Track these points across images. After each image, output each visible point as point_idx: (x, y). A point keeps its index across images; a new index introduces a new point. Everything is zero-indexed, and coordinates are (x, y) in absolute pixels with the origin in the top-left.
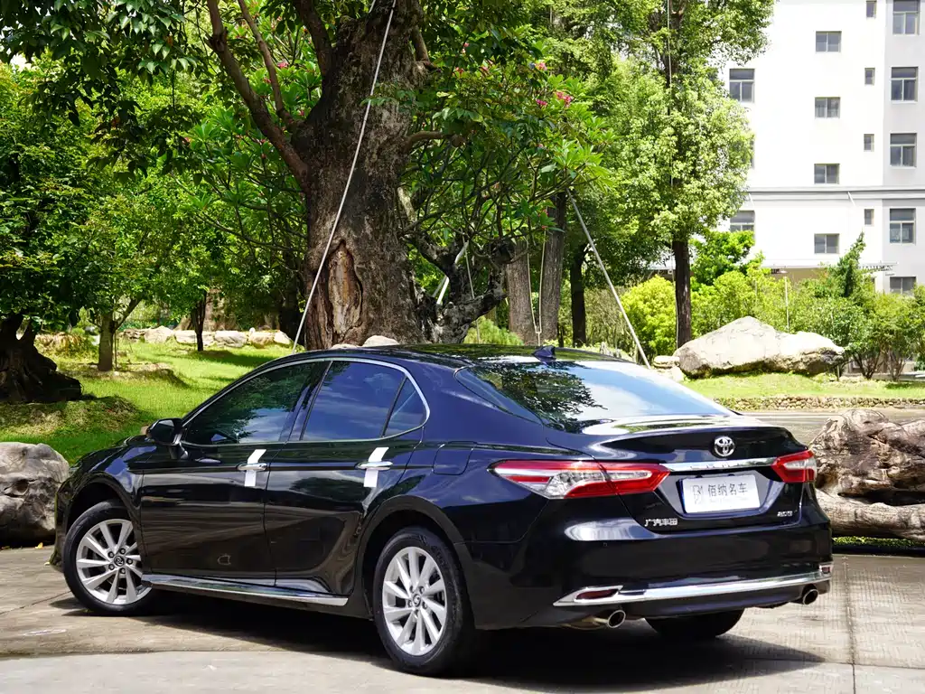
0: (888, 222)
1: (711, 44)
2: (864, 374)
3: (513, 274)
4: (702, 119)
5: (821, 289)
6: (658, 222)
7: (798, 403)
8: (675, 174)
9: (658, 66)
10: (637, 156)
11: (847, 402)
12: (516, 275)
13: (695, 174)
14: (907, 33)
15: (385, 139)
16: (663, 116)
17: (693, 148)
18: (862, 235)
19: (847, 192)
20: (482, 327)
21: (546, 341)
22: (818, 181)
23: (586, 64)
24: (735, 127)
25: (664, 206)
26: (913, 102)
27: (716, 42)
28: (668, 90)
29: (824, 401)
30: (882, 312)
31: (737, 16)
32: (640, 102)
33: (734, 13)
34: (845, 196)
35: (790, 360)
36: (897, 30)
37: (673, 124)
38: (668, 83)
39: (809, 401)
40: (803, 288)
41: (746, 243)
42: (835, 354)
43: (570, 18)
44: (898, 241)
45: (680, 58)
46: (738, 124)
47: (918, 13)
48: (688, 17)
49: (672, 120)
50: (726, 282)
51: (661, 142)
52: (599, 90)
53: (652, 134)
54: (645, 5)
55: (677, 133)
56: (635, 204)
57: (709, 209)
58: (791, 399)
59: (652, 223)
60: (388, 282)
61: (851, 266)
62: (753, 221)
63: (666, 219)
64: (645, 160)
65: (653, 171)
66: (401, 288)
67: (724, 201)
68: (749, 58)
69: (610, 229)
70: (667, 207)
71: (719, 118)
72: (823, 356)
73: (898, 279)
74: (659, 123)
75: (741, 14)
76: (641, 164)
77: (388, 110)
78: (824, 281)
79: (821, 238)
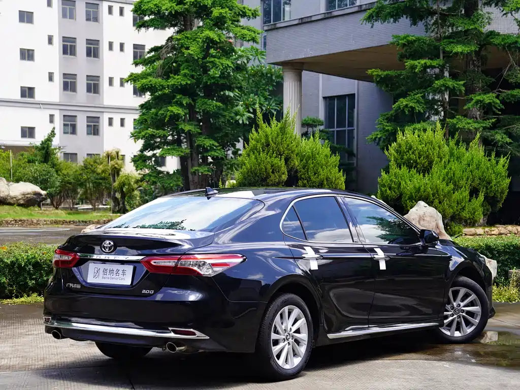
0: (62, 122)
2: (54, 207)
5: (31, 158)
7: (20, 223)
11: (48, 222)
14: (70, 18)
18: (54, 128)
19: (39, 104)
22: (22, 96)
26: (74, 57)
29: (35, 221)
30: (65, 172)
34: (38, 106)
35: (15, 198)
36: (64, 16)
39: (26, 221)
40: (21, 157)
42: (41, 195)
44: (67, 133)
47: (75, 8)
58: (16, 221)
61: (48, 146)
72: (34, 196)
73: (68, 154)
78: (32, 153)
79: (25, 129)
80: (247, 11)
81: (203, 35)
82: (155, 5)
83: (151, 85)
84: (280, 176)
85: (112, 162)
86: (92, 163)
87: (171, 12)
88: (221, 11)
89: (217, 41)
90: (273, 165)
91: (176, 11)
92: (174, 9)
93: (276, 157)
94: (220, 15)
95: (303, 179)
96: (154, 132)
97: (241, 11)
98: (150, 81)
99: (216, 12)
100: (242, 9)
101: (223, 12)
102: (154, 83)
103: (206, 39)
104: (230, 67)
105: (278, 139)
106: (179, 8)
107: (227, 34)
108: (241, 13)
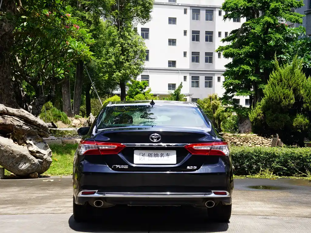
0: (191, 80)
1: (133, 17)
3: (64, 92)
4: (130, 42)
6: (115, 76)
8: (121, 60)
9: (115, 23)
10: (108, 53)
12: (65, 92)
13: (127, 60)
14: (196, 20)
15: (4, 33)
16: (117, 40)
17: (127, 51)
18: (182, 83)
19: (178, 70)
20: (52, 109)
21: (75, 115)
22: (169, 66)
23: (90, 21)
24: (141, 45)
25: (117, 70)
26: (198, 42)
27: (134, 16)
28: (118, 32)
31: (141, 8)
32: (109, 35)
33: (140, 7)
34: (178, 72)
36: (193, 19)
37: (120, 43)
38: (119, 29)
41: (146, 85)
43: (84, 4)
44: (194, 87)
45: (122, 21)
46: (142, 44)
47: (200, 14)
48: (125, 7)
49: (120, 42)
50: (138, 97)
51: (116, 49)
52: (95, 30)
53: (113, 46)
54: (110, 2)
55: (121, 46)
56: (107, 69)
57: (132, 72)
59: (113, 76)
60: (5, 86)
61: (178, 93)
62: (148, 79)
63: (117, 75)
64: (111, 55)
65: (113, 59)
66: (10, 88)
67: (137, 70)
68: (145, 23)
69: (98, 78)
70: (118, 71)
71: (135, 42)
73: (194, 99)
74: (115, 42)
75: (143, 8)
76: (109, 56)
77: (5, 22)
78: (170, 98)
79: (170, 85)
80: (294, 3)
81: (264, 20)
82: (235, 4)
83: (231, 53)
84: (290, 101)
85: (213, 101)
86: (202, 103)
87: (244, 7)
88: (276, 4)
89: (272, 24)
90: (285, 93)
91: (247, 7)
92: (246, 5)
93: (287, 89)
94: (275, 7)
95: (307, 103)
96: (233, 82)
97: (290, 3)
98: (231, 50)
99: (272, 5)
100: (291, 2)
101: (277, 5)
102: (233, 51)
103: (265, 22)
104: (281, 39)
105: (288, 77)
106: (249, 5)
107: (280, 18)
108: (290, 4)
